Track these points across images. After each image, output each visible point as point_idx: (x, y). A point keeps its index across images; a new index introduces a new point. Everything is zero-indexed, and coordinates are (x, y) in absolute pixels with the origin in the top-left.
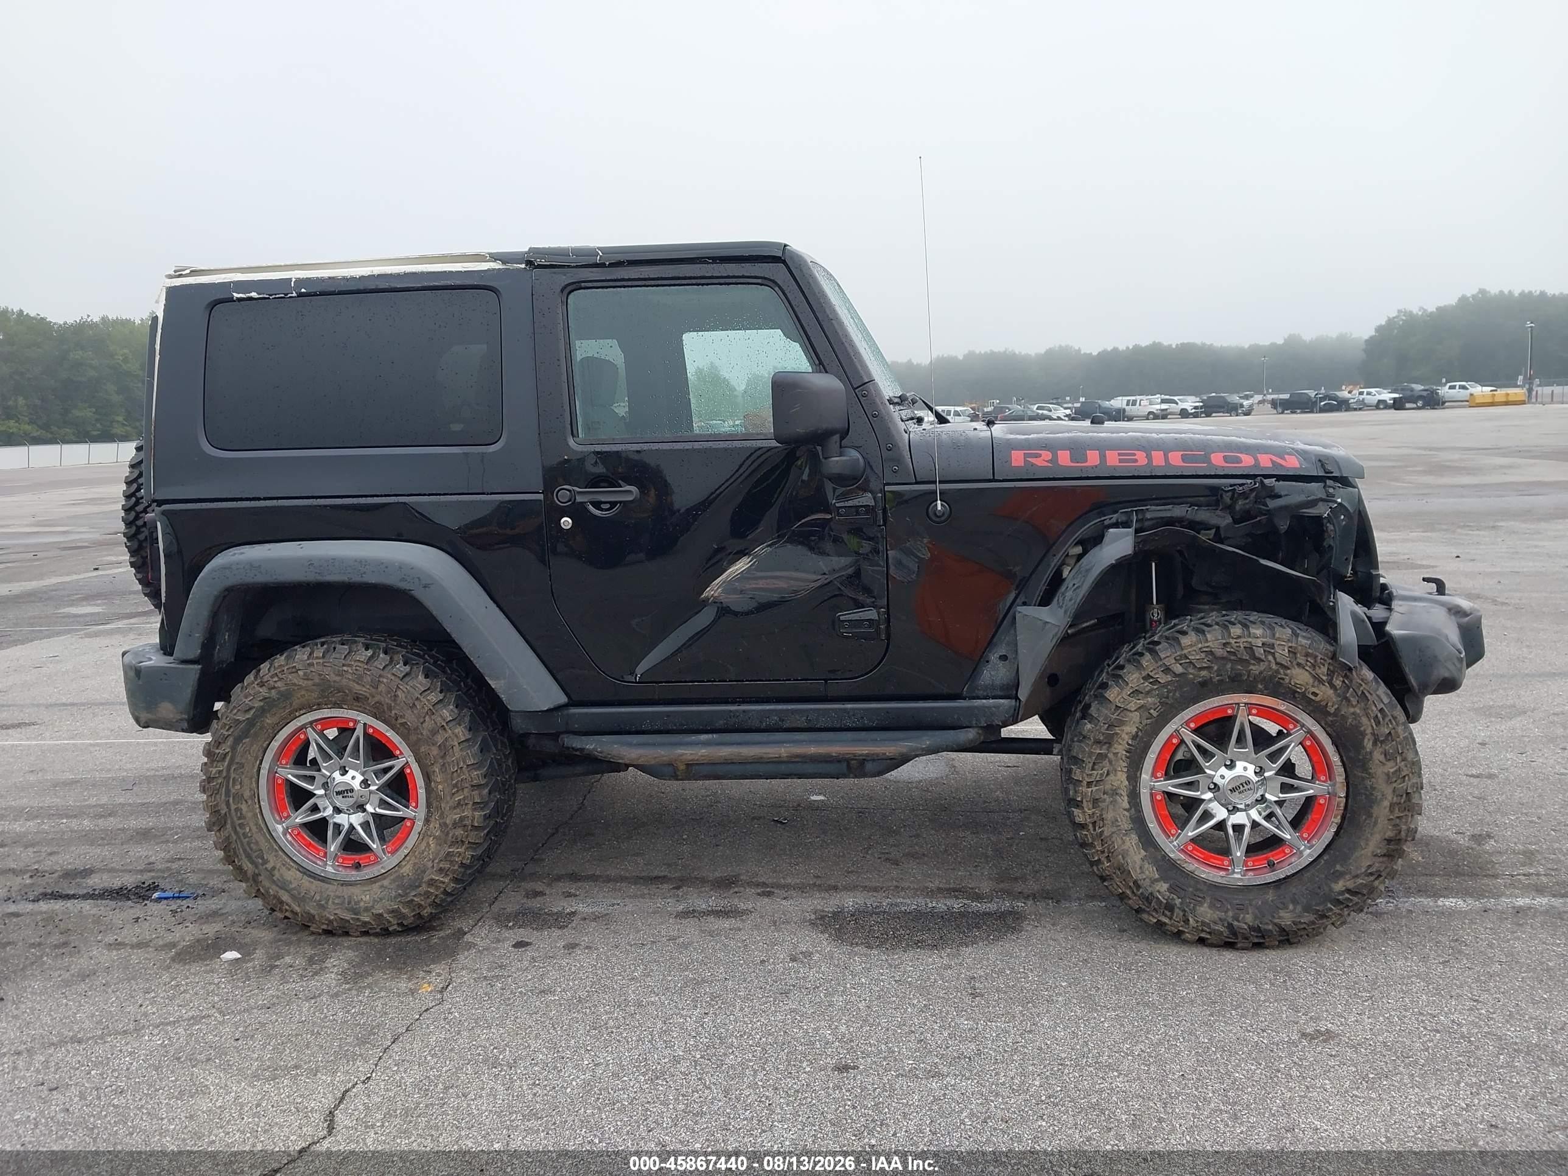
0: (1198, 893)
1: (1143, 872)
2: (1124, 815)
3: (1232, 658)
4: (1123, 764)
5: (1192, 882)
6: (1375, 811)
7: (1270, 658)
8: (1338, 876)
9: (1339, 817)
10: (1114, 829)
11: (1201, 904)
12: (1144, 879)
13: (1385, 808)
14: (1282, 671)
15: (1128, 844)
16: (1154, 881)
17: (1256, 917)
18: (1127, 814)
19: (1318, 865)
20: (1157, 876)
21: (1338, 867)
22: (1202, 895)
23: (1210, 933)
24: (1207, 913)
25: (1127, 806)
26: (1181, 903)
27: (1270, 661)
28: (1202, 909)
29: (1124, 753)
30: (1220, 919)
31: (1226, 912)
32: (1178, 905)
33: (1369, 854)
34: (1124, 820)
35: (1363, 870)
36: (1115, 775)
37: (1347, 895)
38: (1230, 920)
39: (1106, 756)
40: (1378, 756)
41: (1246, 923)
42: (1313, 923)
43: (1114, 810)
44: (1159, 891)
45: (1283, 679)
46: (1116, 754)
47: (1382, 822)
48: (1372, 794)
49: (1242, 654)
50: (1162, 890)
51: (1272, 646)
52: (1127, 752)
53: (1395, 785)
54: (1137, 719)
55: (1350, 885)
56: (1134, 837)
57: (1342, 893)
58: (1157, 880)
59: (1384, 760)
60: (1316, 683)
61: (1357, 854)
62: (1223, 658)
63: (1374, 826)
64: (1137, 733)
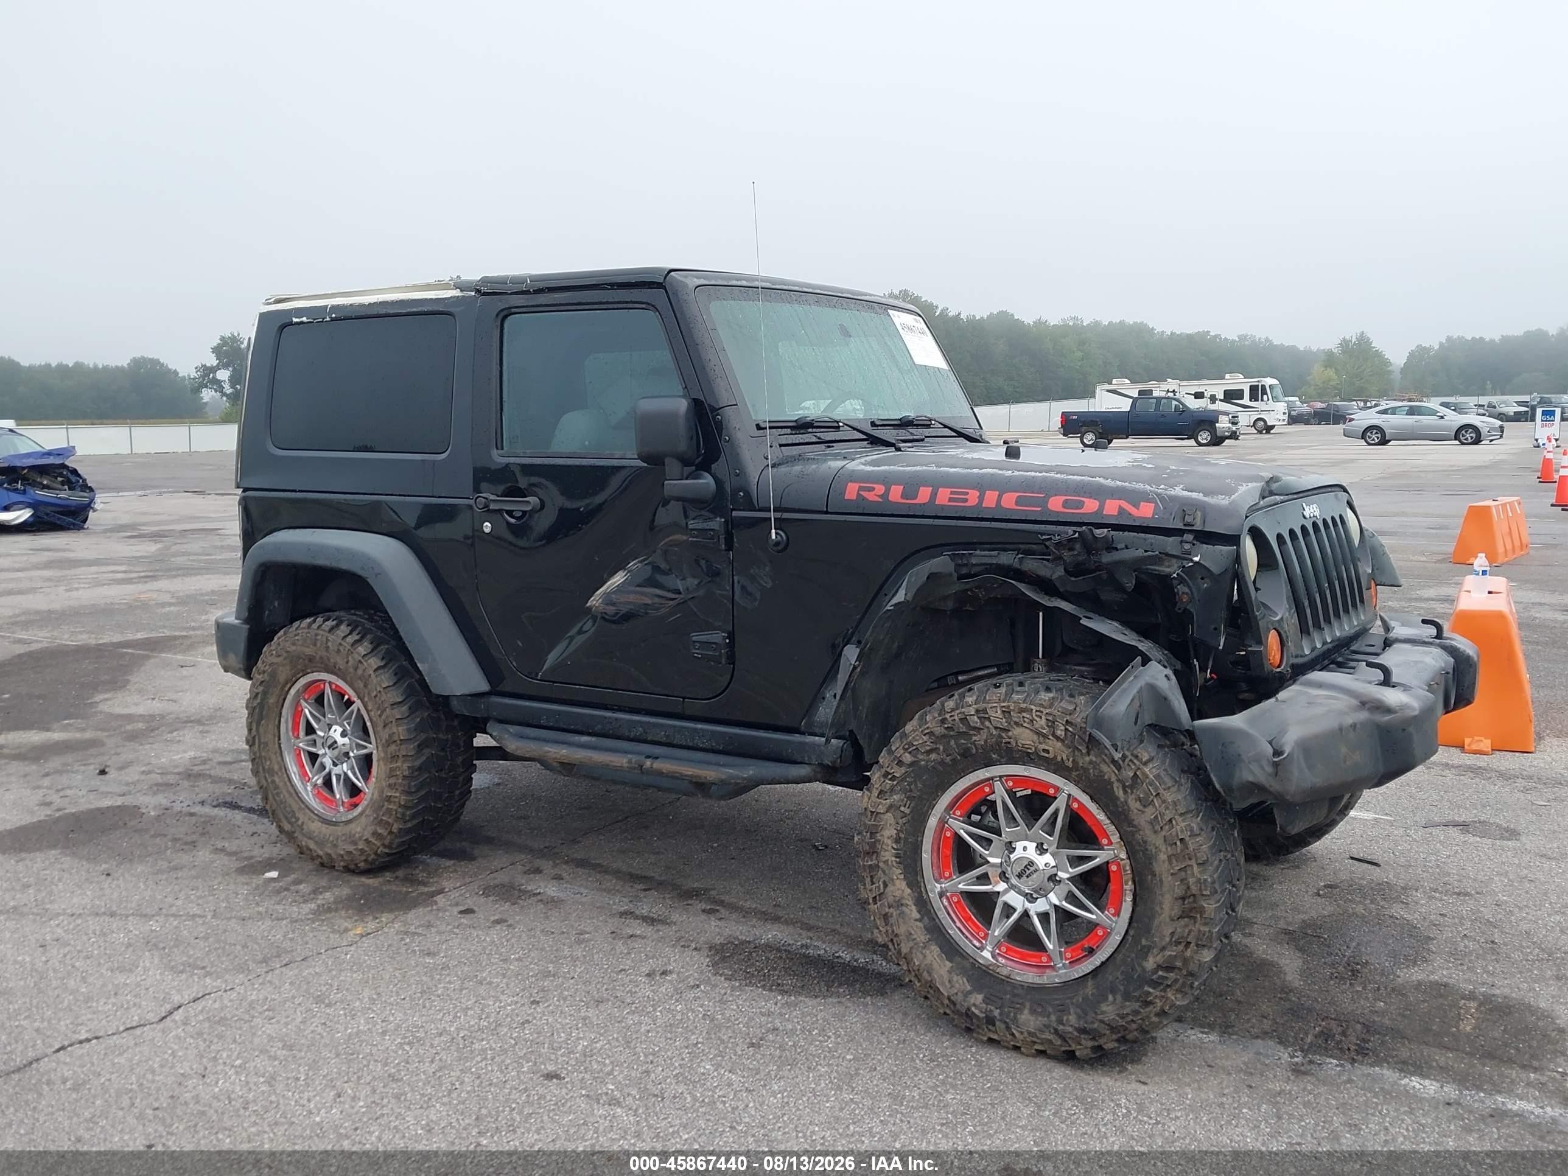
0: (1016, 1000)
1: (952, 986)
2: (917, 927)
3: (952, 733)
4: (897, 872)
5: (1009, 989)
6: (1157, 867)
7: (987, 723)
8: (1145, 952)
9: (1130, 883)
10: (911, 944)
11: (1020, 1010)
12: (957, 994)
13: (1164, 861)
14: (1003, 735)
15: (929, 958)
16: (967, 994)
17: (1079, 1017)
18: (918, 923)
19: (1126, 943)
20: (969, 988)
21: (1144, 942)
22: (1021, 1001)
23: (1042, 1044)
24: (1029, 1020)
25: (918, 916)
26: (1000, 1014)
27: (988, 728)
28: (1023, 1017)
29: (894, 859)
30: (1044, 1025)
31: (1048, 1016)
32: (998, 1017)
33: (1168, 920)
34: (919, 933)
35: (1168, 939)
36: (894, 885)
37: (1160, 973)
38: (1055, 1025)
39: (877, 866)
40: (1134, 805)
41: (1071, 1026)
42: (1136, 1013)
43: (904, 923)
44: (974, 1005)
45: (1009, 743)
46: (886, 862)
47: (1167, 879)
48: (1147, 850)
49: (959, 728)
50: (978, 1003)
51: (985, 711)
52: (896, 857)
53: (1163, 833)
54: (892, 821)
55: (1159, 959)
56: (935, 949)
57: (1155, 971)
58: (970, 993)
59: (1141, 808)
60: (1041, 739)
61: (1156, 922)
62: (944, 736)
63: (1161, 887)
64: (897, 834)
